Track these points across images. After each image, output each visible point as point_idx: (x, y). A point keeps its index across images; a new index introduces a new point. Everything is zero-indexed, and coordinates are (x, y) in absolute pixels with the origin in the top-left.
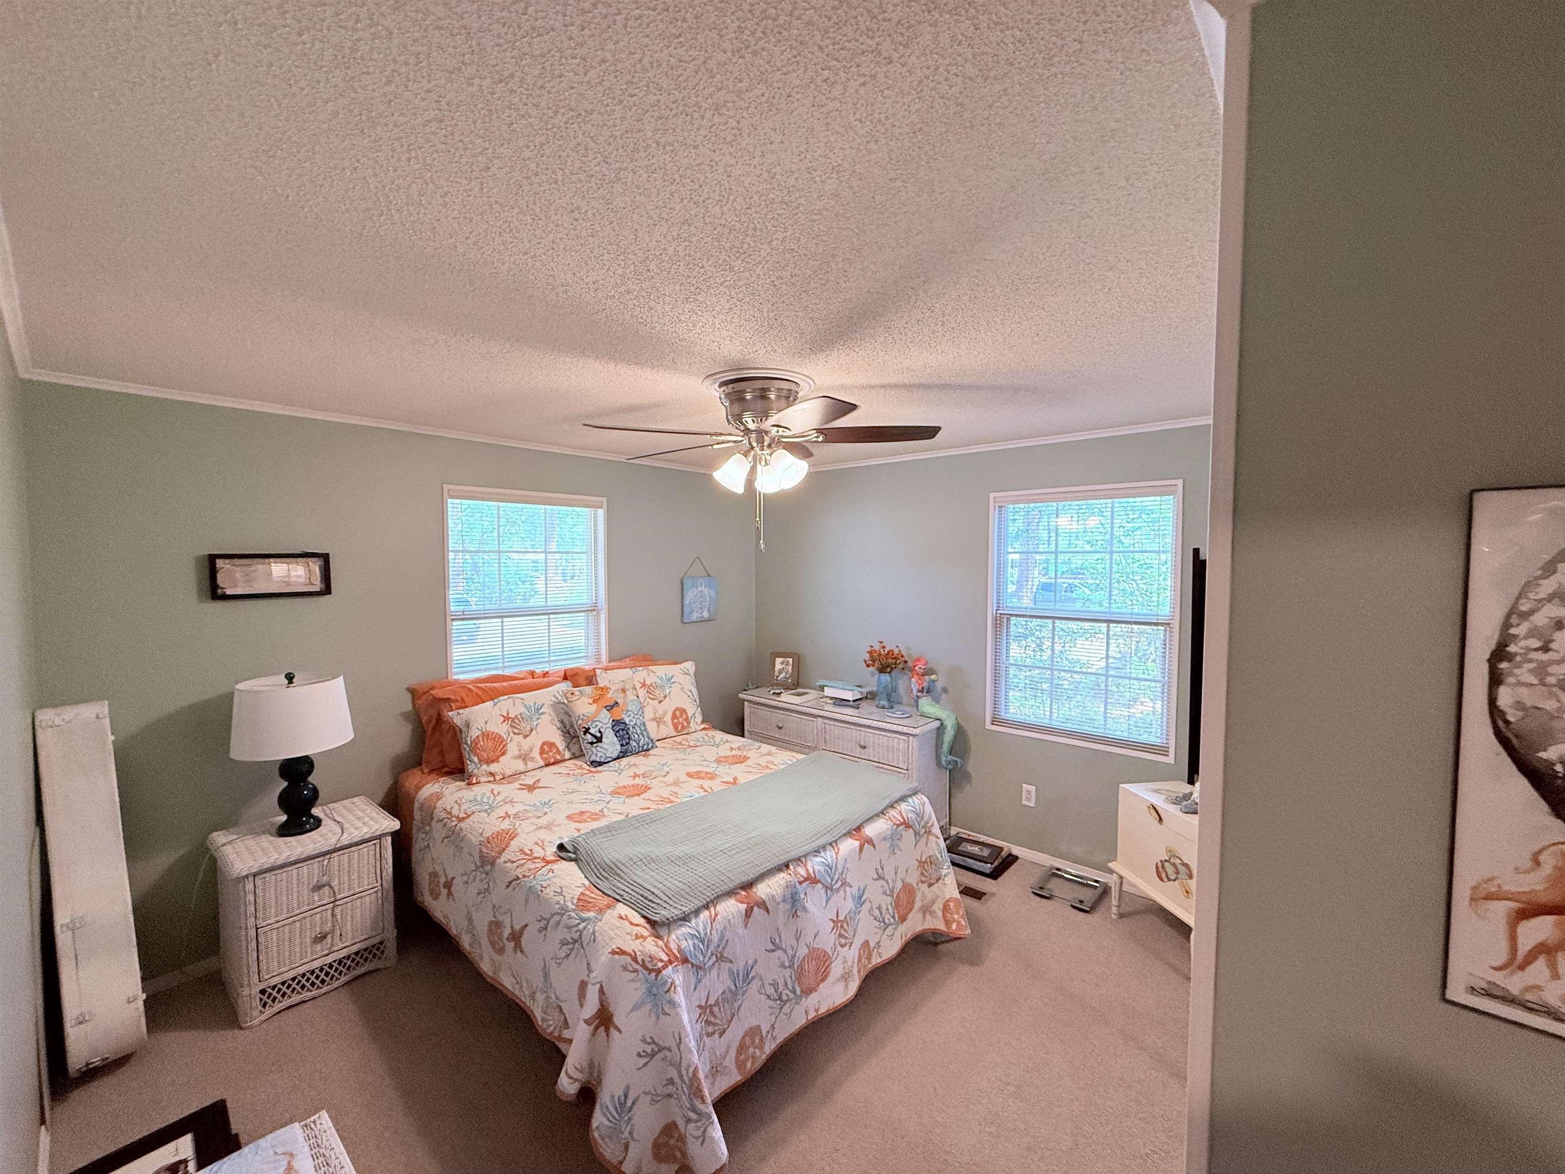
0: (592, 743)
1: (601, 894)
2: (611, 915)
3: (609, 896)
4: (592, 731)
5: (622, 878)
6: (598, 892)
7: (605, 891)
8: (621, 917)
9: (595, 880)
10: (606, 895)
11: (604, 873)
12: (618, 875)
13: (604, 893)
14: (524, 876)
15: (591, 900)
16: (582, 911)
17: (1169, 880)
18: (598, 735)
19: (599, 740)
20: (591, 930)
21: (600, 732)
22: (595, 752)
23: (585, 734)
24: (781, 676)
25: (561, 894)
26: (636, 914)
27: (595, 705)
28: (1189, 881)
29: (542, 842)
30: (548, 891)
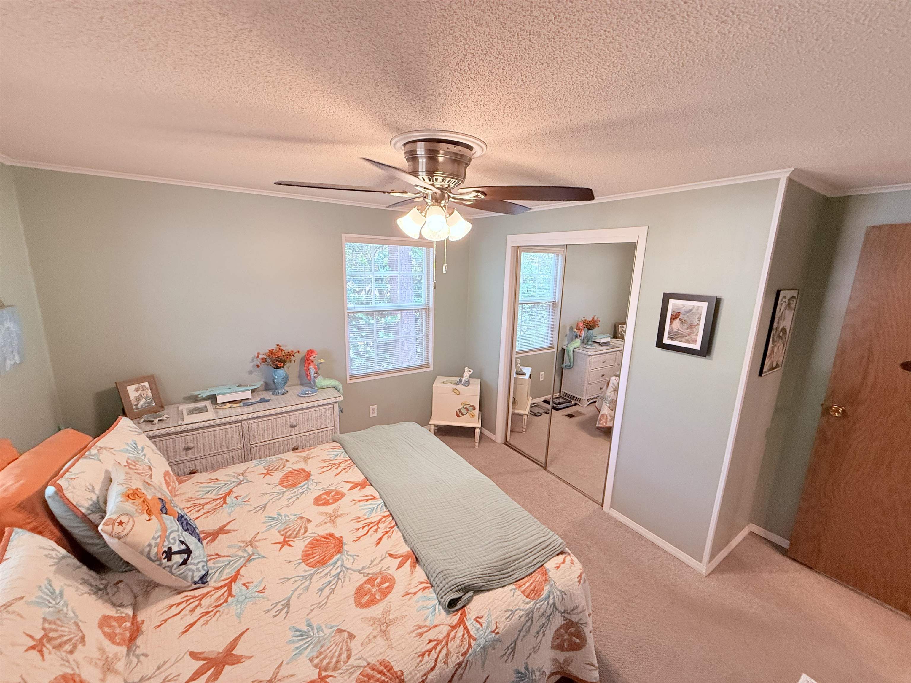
0: (185, 562)
1: (528, 577)
2: (553, 574)
3: (534, 571)
4: (175, 549)
5: (517, 560)
6: (526, 579)
7: (529, 572)
8: (558, 567)
9: (510, 580)
10: (531, 573)
11: (509, 570)
12: (515, 560)
13: (529, 575)
14: (464, 654)
15: (532, 587)
16: (539, 596)
17: (463, 415)
18: (183, 547)
19: (188, 551)
20: (558, 593)
21: (182, 542)
22: (194, 568)
23: (169, 560)
24: (141, 403)
25: (513, 612)
26: (555, 558)
27: (153, 517)
28: (474, 411)
29: (420, 627)
30: (501, 626)
